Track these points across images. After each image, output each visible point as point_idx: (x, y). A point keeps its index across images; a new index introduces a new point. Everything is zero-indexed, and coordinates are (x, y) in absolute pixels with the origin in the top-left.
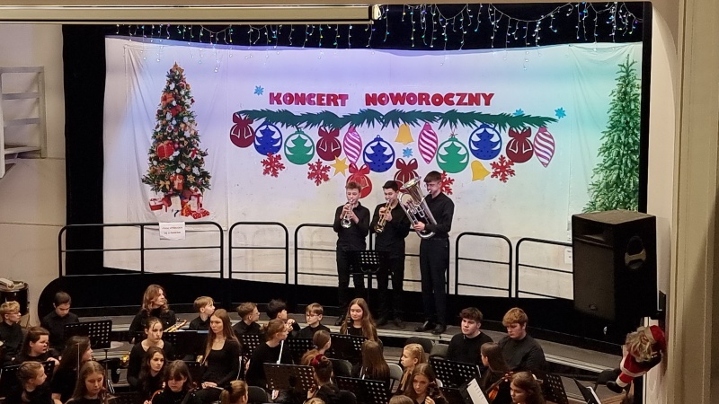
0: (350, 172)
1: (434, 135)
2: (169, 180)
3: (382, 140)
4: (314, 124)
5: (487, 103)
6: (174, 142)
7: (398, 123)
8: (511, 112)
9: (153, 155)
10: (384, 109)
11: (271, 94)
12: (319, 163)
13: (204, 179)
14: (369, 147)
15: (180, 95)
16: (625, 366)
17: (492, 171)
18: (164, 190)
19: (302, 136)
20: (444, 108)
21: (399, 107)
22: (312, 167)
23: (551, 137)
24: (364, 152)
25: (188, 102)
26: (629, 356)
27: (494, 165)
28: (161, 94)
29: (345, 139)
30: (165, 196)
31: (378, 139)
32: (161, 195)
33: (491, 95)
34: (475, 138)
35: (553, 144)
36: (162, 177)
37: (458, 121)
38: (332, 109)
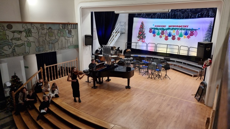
0: (165, 37)
1: (178, 32)
2: (140, 37)
3: (170, 32)
4: (161, 30)
6: (141, 32)
7: (173, 30)
9: (138, 34)
11: (155, 26)
12: (161, 35)
13: (145, 37)
16: (204, 66)
20: (180, 28)
21: (174, 27)
24: (168, 34)
25: (144, 26)
26: (205, 64)
27: (187, 36)
28: (140, 25)
29: (165, 32)
32: (139, 39)
33: (188, 26)
35: (197, 33)
37: (182, 30)
38: (164, 28)
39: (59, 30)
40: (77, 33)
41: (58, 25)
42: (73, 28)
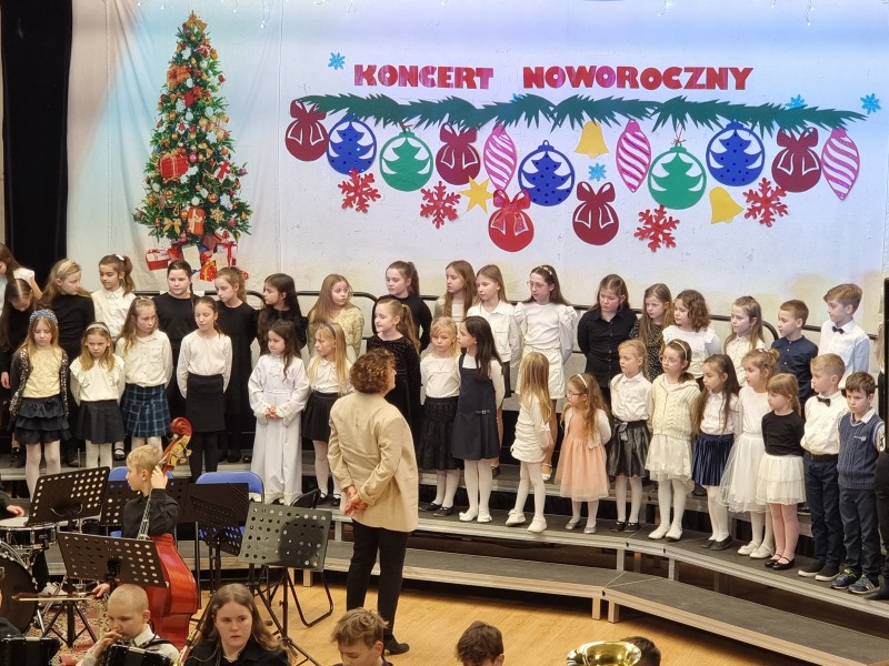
0: (496, 204)
1: (644, 140)
2: (180, 217)
3: (552, 149)
4: (433, 120)
5: (740, 85)
6: (189, 152)
7: (580, 119)
8: (782, 100)
9: (152, 174)
10: (555, 95)
11: (358, 68)
12: (440, 189)
13: (240, 215)
14: (529, 162)
15: (199, 68)
17: (746, 206)
18: (171, 234)
19: (410, 140)
22: (428, 195)
23: (852, 145)
24: (521, 170)
25: (213, 80)
27: (751, 196)
28: (167, 68)
29: (487, 147)
30: (173, 245)
31: (546, 148)
32: (166, 243)
33: (747, 71)
34: (719, 148)
35: (857, 159)
36: (168, 212)
37: (687, 115)
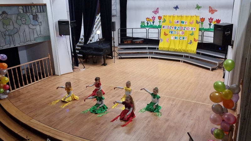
39: (19, 14)
40: (46, 18)
41: (16, 8)
42: (39, 11)
